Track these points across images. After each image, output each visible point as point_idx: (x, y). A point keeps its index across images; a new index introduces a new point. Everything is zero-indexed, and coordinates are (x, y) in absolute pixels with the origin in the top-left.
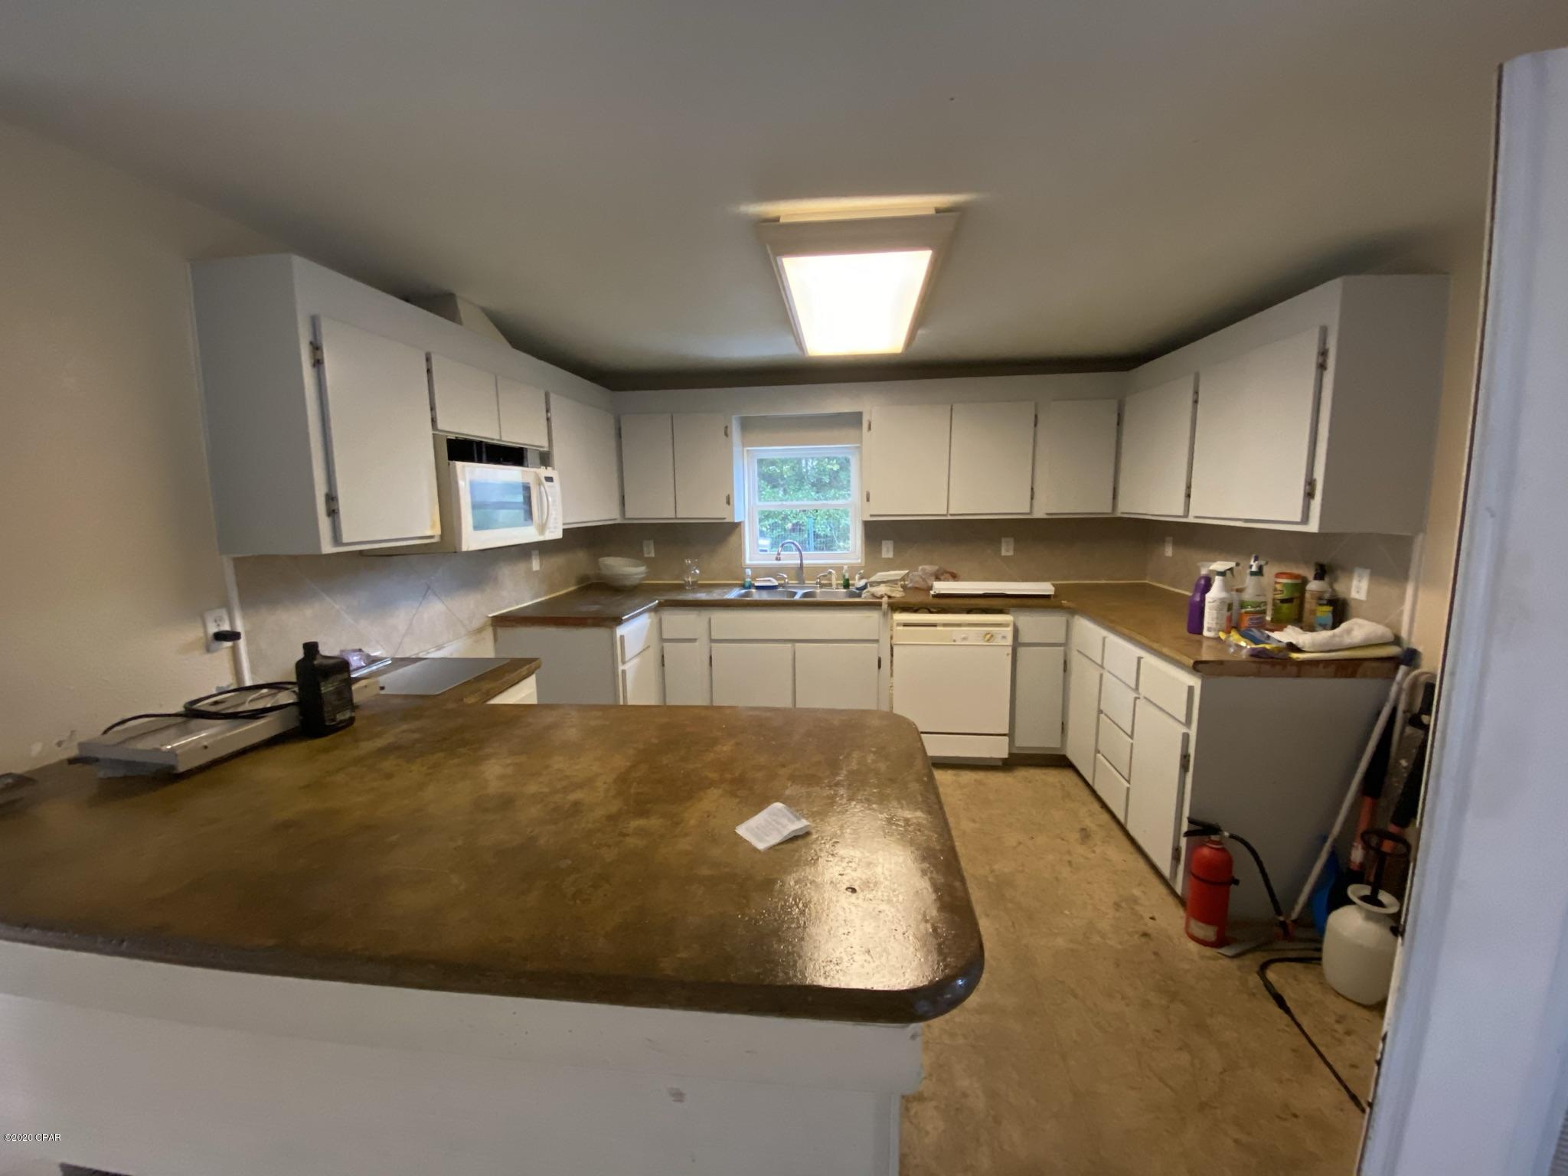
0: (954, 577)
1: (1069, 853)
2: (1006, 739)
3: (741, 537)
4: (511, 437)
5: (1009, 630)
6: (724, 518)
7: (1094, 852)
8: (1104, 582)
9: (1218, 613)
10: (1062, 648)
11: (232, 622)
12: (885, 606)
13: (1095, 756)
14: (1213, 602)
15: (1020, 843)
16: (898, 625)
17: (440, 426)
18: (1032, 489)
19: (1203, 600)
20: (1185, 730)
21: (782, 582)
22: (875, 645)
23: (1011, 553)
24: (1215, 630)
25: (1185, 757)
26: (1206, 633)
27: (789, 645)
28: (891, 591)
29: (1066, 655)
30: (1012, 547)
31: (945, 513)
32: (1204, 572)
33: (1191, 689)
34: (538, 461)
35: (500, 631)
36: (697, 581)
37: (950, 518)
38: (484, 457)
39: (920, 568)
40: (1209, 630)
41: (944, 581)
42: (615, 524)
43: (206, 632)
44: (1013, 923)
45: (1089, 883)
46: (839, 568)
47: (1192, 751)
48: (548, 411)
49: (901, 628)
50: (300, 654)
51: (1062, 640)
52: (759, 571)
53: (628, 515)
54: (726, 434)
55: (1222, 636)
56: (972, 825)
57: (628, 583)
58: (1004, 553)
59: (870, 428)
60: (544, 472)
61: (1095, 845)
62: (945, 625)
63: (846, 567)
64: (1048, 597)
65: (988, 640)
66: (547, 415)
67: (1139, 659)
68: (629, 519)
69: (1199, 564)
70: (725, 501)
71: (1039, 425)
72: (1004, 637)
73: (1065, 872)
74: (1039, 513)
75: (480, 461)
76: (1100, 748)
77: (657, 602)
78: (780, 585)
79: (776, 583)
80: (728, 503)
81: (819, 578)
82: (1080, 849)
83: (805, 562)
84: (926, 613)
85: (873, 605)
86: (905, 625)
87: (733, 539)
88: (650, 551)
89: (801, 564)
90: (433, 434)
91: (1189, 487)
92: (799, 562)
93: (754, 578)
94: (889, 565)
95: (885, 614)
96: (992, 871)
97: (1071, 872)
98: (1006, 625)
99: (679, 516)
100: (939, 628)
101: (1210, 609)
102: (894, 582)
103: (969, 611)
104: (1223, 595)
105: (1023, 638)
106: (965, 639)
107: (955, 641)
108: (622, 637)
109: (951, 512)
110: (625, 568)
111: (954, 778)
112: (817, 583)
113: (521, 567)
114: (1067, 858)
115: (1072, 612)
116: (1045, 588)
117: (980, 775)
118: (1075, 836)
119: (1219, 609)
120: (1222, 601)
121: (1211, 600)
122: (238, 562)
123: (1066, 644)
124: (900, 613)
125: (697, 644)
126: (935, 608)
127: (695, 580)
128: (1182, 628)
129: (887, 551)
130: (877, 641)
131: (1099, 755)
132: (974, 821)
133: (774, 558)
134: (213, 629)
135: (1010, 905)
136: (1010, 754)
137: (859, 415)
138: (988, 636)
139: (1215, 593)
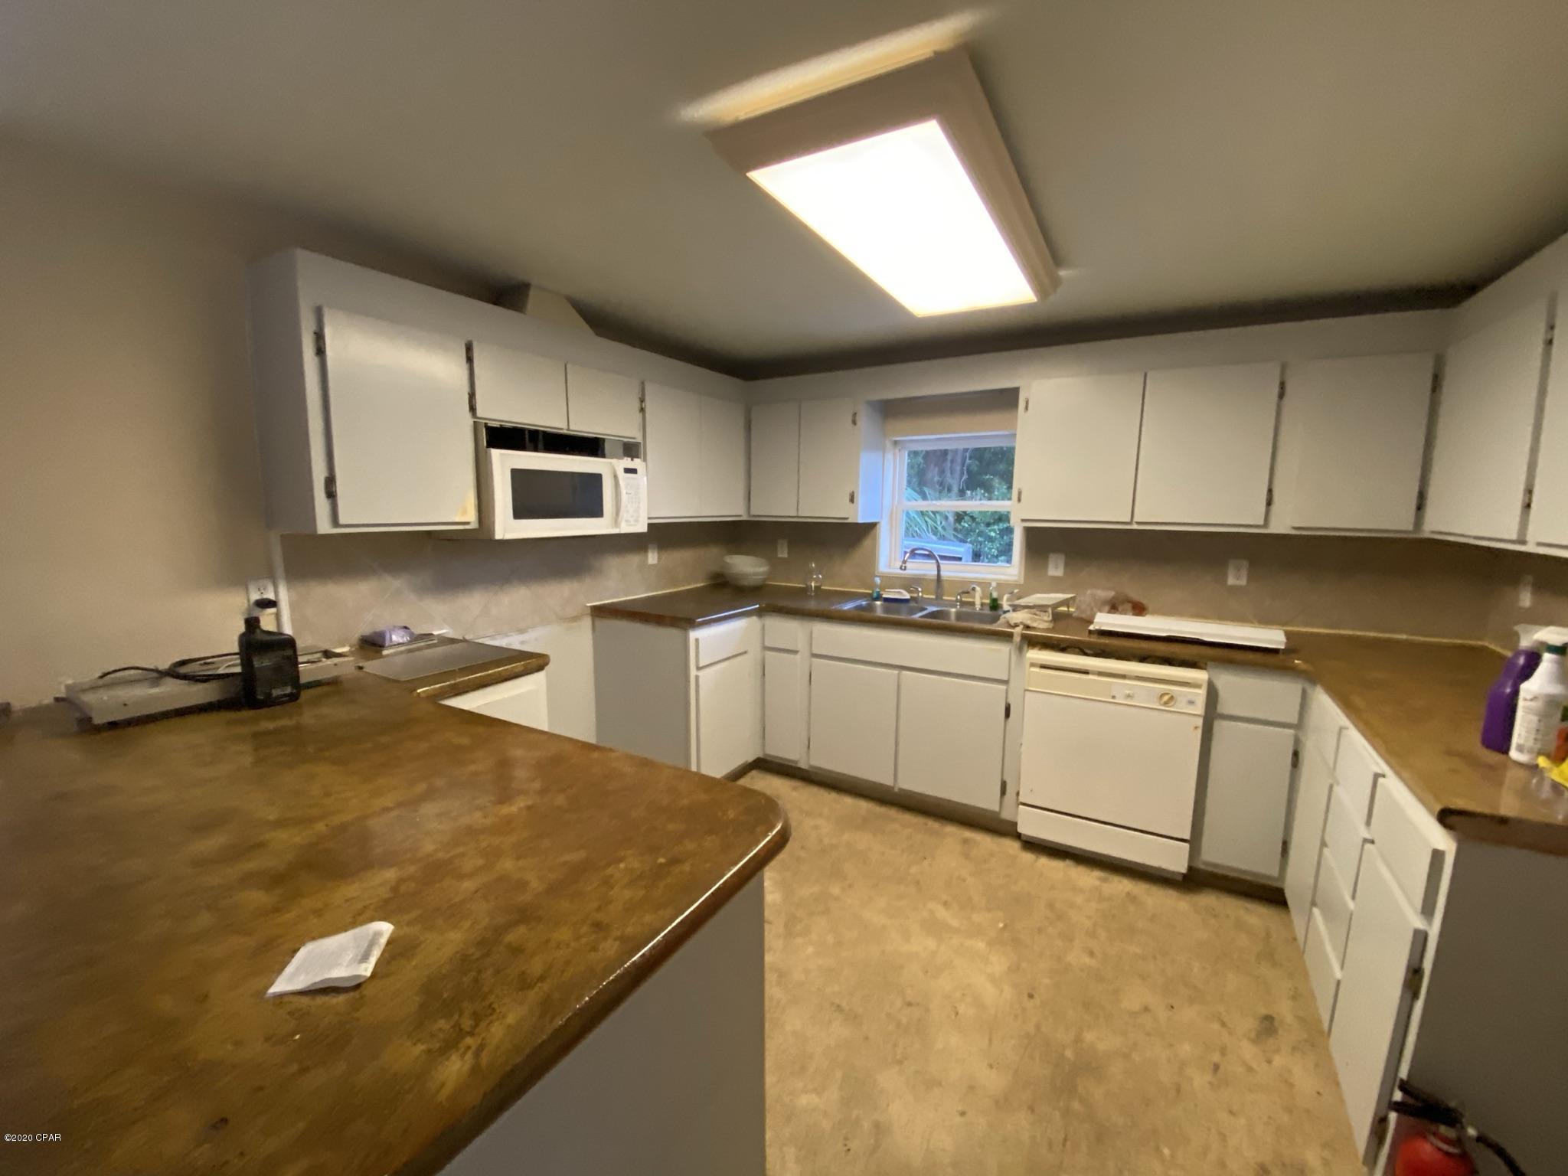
0: (1139, 609)
1: (1223, 1051)
2: (1186, 846)
3: (875, 540)
4: (582, 426)
5: (1202, 693)
6: (847, 519)
7: (1269, 1062)
8: (1404, 637)
9: (1540, 721)
10: (1292, 731)
11: (276, 593)
12: (1017, 639)
13: (1311, 911)
14: (1531, 700)
15: (1146, 1009)
16: (1033, 665)
17: (479, 413)
18: (1270, 491)
19: (1516, 692)
20: (1419, 923)
21: (915, 595)
22: (1003, 687)
23: (1243, 582)
24: (1530, 751)
25: (1414, 973)
26: (1514, 754)
27: (896, 672)
28: (1031, 619)
29: (1297, 742)
30: (1244, 573)
31: (1128, 519)
32: (1525, 643)
33: (1437, 856)
34: (621, 450)
35: (599, 623)
36: (821, 586)
37: (1135, 527)
38: (541, 445)
39: (1089, 592)
40: (1520, 749)
41: (1121, 613)
42: (740, 521)
43: (249, 601)
44: (1065, 1140)
45: (1231, 1112)
46: (984, 585)
47: (1428, 965)
48: (642, 400)
49: (1037, 670)
50: (242, 628)
51: (1294, 720)
52: (891, 581)
53: (754, 512)
54: (854, 422)
55: (1542, 762)
56: (1087, 960)
57: (745, 583)
58: (1231, 581)
59: (1027, 408)
60: (627, 462)
61: (1278, 1051)
62: (1100, 674)
63: (994, 584)
64: (1275, 651)
65: (1166, 703)
66: (641, 405)
67: (1377, 776)
68: (754, 516)
69: (1517, 628)
70: (848, 498)
71: (1286, 399)
72: (1191, 703)
73: (1199, 1080)
74: (1282, 524)
75: (536, 450)
76: (1318, 901)
77: (758, 606)
78: (912, 599)
79: (907, 596)
80: (852, 500)
81: (959, 594)
82: (1249, 1051)
83: (944, 574)
84: (1078, 654)
85: (1006, 637)
86: (1044, 667)
87: (867, 543)
88: (783, 553)
89: (939, 575)
90: (474, 422)
91: (1529, 491)
92: (936, 573)
93: (883, 588)
94: (1055, 585)
95: (1020, 650)
96: (1078, 1040)
97: (1210, 1083)
98: (1198, 686)
99: (801, 514)
100: (1090, 677)
101: (1528, 710)
102: (1042, 608)
103: (1143, 659)
104: (1555, 689)
105: (1226, 706)
106: (1129, 696)
107: (1114, 697)
108: (697, 640)
109: (1136, 519)
110: (747, 566)
111: (1097, 883)
112: (957, 601)
113: (634, 560)
114: (1216, 1057)
115: (1312, 678)
116: (1273, 637)
117: (1139, 888)
118: (1248, 1024)
119: (1543, 716)
120: (1551, 701)
121: (1529, 697)
122: (284, 538)
123: (1299, 726)
124: (1040, 649)
125: (798, 657)
126: (1091, 650)
127: (818, 585)
128: (1472, 739)
129: (1056, 568)
130: (1006, 682)
131: (1316, 911)
132: (1091, 954)
133: (899, 567)
134: (255, 596)
135: (1076, 1105)
136: (1190, 868)
137: (1015, 391)
138: (1166, 698)
139: (1538, 686)
